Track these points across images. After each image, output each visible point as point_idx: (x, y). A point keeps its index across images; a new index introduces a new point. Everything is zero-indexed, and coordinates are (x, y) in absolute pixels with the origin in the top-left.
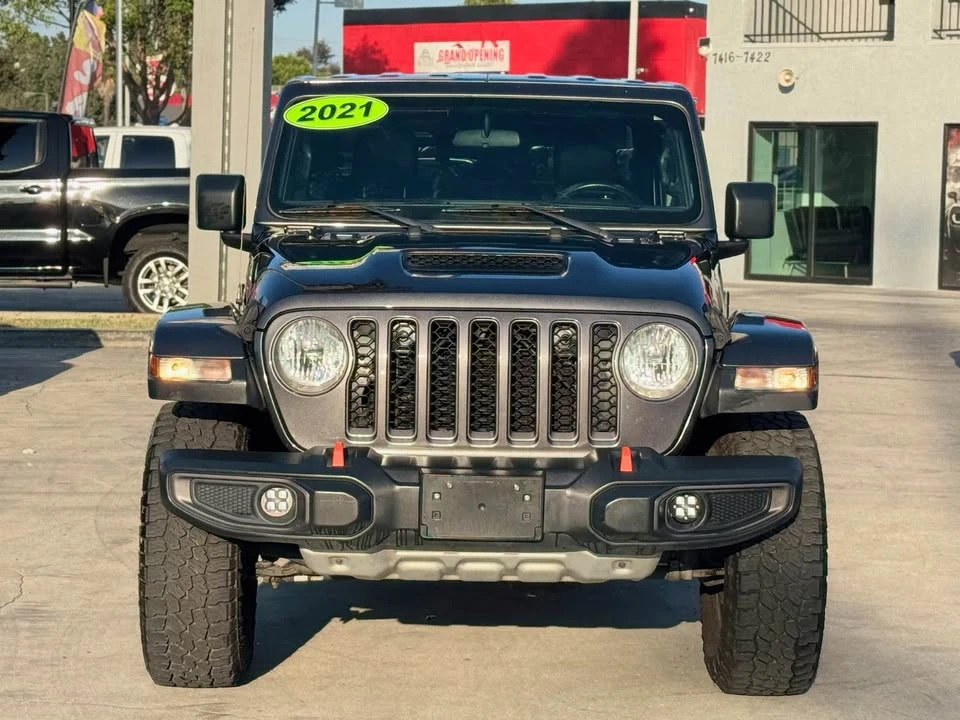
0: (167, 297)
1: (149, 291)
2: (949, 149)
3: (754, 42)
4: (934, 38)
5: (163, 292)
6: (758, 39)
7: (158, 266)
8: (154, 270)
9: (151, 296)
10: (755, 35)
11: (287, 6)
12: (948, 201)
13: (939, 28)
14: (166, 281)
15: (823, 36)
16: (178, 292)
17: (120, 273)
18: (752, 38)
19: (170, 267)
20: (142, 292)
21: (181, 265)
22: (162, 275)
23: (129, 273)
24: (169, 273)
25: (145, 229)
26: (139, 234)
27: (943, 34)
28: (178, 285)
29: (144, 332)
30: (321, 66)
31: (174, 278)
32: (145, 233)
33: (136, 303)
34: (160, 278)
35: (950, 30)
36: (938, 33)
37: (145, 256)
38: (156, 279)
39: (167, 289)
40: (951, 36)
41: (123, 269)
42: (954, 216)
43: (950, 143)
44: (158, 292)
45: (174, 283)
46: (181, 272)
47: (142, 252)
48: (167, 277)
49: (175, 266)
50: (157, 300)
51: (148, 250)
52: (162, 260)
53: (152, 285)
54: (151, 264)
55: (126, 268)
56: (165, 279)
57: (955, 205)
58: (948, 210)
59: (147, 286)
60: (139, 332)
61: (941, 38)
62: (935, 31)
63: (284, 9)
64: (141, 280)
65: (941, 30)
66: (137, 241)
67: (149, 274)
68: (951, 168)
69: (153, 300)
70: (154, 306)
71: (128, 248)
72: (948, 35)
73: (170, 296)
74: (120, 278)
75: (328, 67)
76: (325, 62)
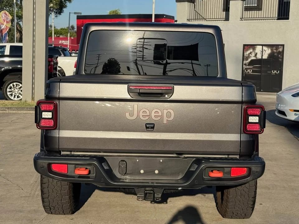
0: (16, 95)
1: (11, 93)
2: (244, 52)
3: (189, 21)
4: (240, 20)
5: (15, 93)
6: (191, 20)
7: (13, 85)
8: (12, 87)
9: (11, 95)
10: (190, 19)
11: (62, 14)
12: (244, 66)
13: (241, 17)
14: (16, 90)
15: (207, 20)
16: (20, 93)
17: (2, 88)
18: (189, 20)
19: (17, 86)
20: (8, 93)
21: (21, 85)
22: (15, 88)
23: (4, 87)
24: (17, 88)
25: (10, 74)
26: (8, 75)
27: (243, 19)
28: (20, 91)
29: (6, 108)
30: (73, 31)
31: (19, 89)
32: (9, 75)
33: (7, 97)
34: (14, 89)
35: (245, 18)
36: (241, 19)
37: (9, 82)
38: (13, 89)
39: (16, 92)
40: (245, 20)
41: (2, 86)
42: (246, 70)
43: (244, 50)
44: (14, 94)
45: (19, 91)
46: (21, 87)
47: (8, 81)
48: (17, 89)
49: (19, 85)
50: (13, 96)
51: (11, 80)
52: (15, 84)
53: (12, 91)
54: (11, 85)
55: (3, 86)
56: (16, 89)
57: (246, 67)
58: (244, 69)
59: (10, 92)
60: (4, 108)
61: (242, 20)
62: (241, 18)
63: (61, 14)
64: (8, 90)
65: (242, 18)
66: (7, 77)
67: (11, 88)
68: (245, 57)
69: (12, 96)
70: (12, 98)
71: (4, 80)
72: (244, 20)
73: (17, 95)
74: (2, 89)
75: (74, 31)
76: (74, 30)
